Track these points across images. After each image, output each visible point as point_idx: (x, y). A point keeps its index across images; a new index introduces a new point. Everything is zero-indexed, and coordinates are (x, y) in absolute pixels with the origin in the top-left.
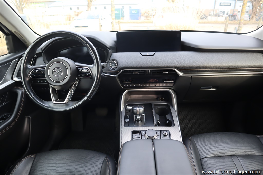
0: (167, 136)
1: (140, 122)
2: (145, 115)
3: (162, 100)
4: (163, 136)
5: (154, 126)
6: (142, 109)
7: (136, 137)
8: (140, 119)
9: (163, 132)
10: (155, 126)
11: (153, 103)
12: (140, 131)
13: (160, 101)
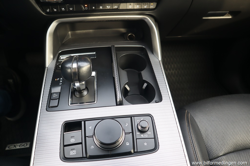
0: (148, 133)
1: (85, 93)
2: (97, 74)
3: (131, 38)
4: (138, 133)
5: (117, 105)
6: (85, 66)
7: (73, 141)
8: (84, 87)
9: (137, 120)
10: (118, 103)
11: (114, 46)
12: (83, 122)
13: (126, 40)
